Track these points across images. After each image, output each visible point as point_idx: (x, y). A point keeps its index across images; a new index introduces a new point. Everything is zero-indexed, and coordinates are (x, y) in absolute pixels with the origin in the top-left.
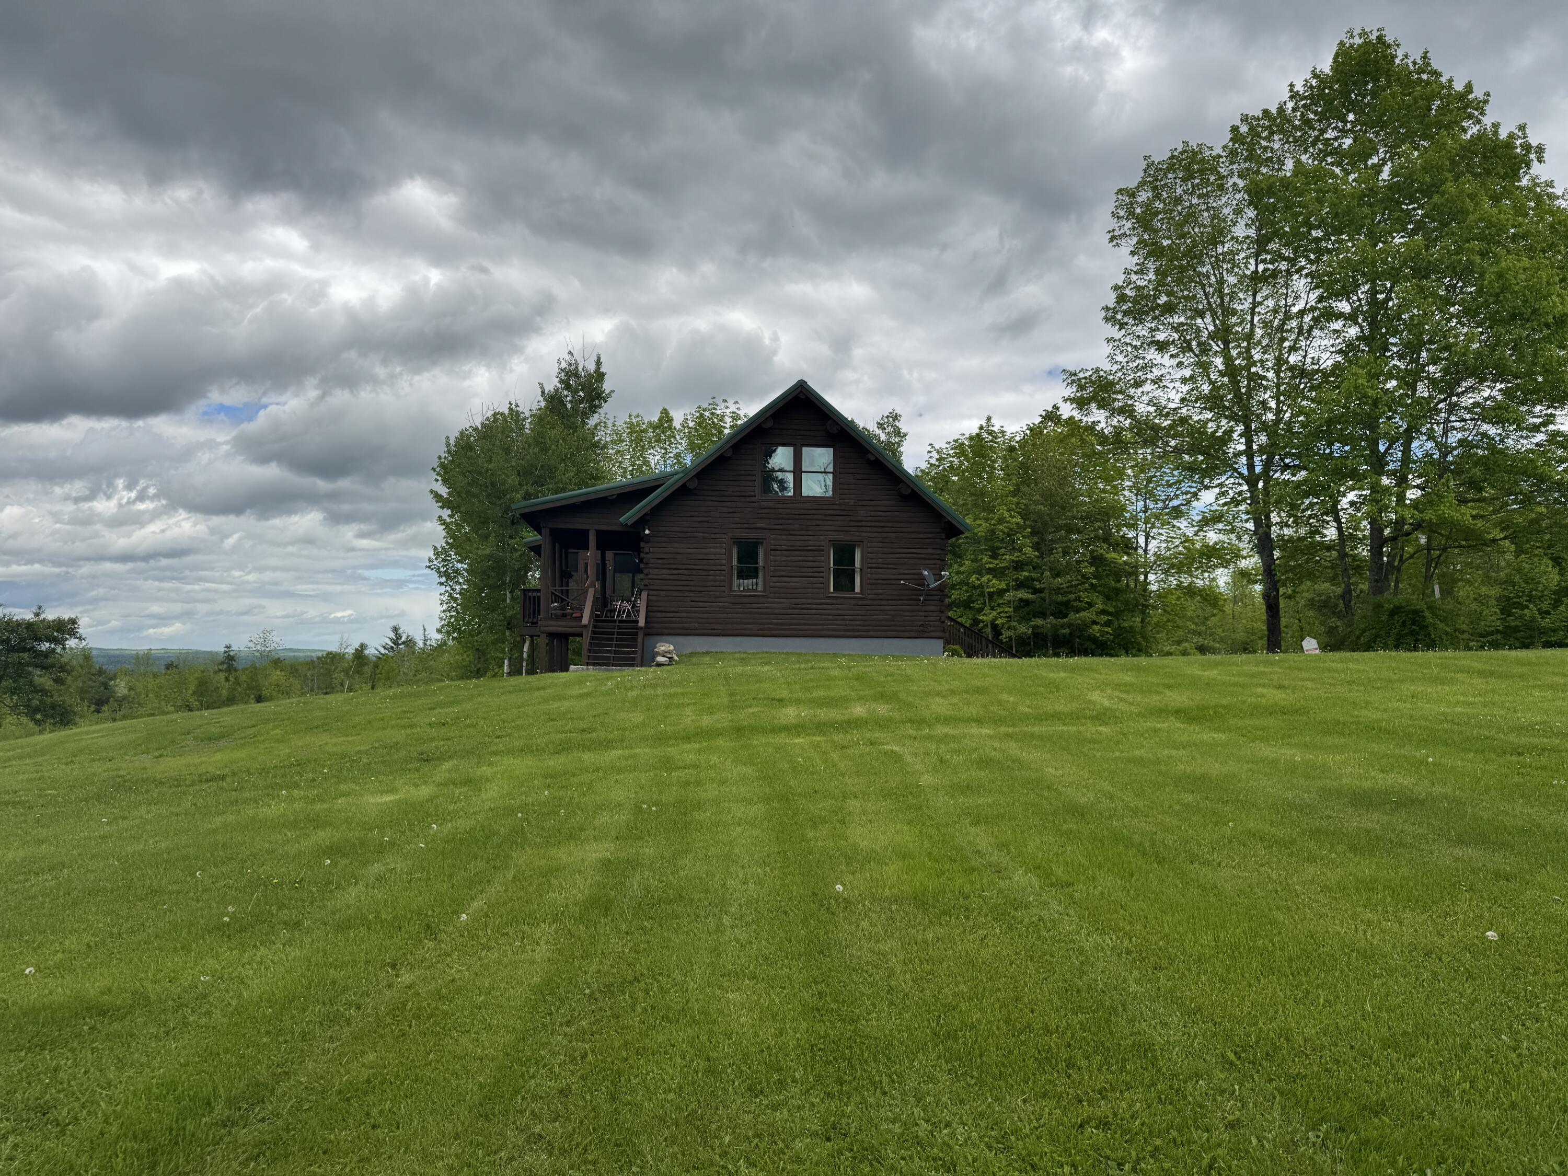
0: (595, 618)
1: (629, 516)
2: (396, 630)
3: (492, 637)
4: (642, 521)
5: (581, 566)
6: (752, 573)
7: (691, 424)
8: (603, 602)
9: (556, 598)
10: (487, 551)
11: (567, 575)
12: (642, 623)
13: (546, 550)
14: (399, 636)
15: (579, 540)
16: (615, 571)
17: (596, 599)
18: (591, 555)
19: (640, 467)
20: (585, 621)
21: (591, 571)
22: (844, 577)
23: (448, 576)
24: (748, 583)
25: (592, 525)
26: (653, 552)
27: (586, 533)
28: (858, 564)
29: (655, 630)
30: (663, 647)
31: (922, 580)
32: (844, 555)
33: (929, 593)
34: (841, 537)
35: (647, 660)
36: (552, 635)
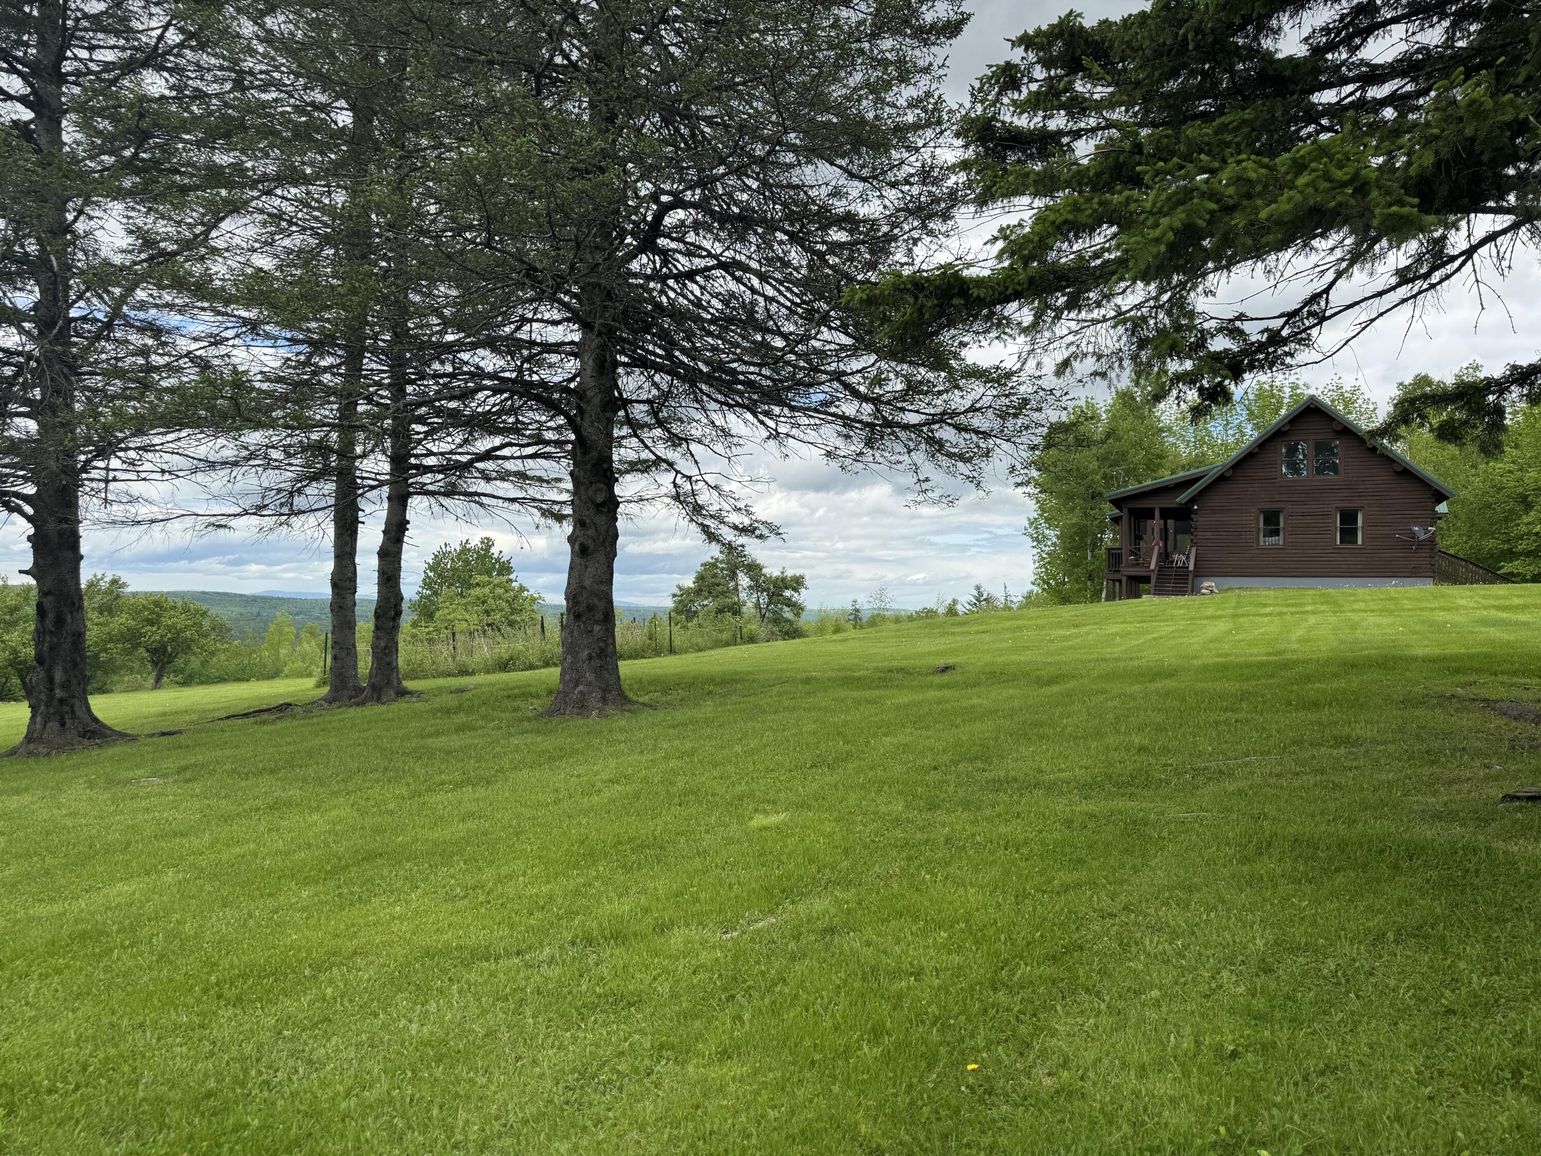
0: (1160, 568)
1: (1183, 498)
2: (978, 588)
3: (1077, 586)
4: (1193, 500)
5: (1149, 530)
6: (1276, 533)
7: (1251, 397)
8: (1165, 556)
9: (1133, 553)
10: (1074, 521)
11: (1138, 538)
12: (1191, 568)
13: (1125, 520)
14: (981, 594)
15: (1149, 514)
16: (1176, 533)
17: (1160, 554)
18: (1156, 523)
19: (1203, 438)
20: (1153, 566)
21: (1157, 534)
22: (1349, 534)
23: (1039, 540)
24: (1273, 539)
25: (1157, 504)
26: (1201, 520)
27: (1153, 510)
28: (1360, 523)
29: (1201, 572)
30: (1206, 584)
31: (1413, 535)
32: (1349, 518)
33: (1421, 544)
34: (1346, 505)
35: (1195, 591)
36: (1130, 578)
